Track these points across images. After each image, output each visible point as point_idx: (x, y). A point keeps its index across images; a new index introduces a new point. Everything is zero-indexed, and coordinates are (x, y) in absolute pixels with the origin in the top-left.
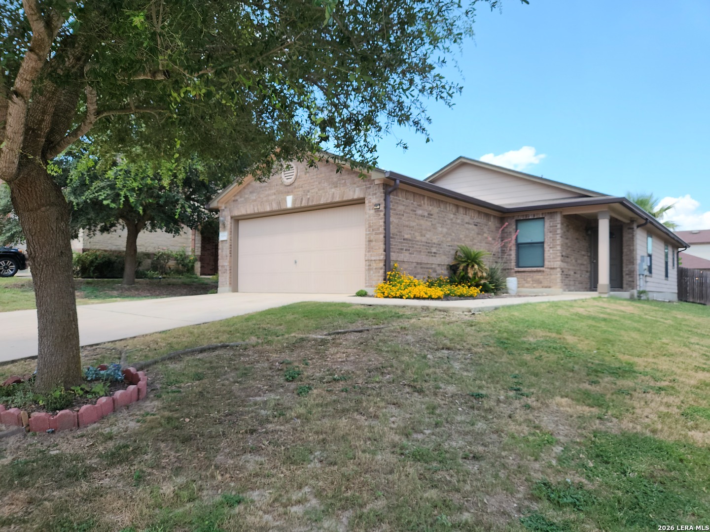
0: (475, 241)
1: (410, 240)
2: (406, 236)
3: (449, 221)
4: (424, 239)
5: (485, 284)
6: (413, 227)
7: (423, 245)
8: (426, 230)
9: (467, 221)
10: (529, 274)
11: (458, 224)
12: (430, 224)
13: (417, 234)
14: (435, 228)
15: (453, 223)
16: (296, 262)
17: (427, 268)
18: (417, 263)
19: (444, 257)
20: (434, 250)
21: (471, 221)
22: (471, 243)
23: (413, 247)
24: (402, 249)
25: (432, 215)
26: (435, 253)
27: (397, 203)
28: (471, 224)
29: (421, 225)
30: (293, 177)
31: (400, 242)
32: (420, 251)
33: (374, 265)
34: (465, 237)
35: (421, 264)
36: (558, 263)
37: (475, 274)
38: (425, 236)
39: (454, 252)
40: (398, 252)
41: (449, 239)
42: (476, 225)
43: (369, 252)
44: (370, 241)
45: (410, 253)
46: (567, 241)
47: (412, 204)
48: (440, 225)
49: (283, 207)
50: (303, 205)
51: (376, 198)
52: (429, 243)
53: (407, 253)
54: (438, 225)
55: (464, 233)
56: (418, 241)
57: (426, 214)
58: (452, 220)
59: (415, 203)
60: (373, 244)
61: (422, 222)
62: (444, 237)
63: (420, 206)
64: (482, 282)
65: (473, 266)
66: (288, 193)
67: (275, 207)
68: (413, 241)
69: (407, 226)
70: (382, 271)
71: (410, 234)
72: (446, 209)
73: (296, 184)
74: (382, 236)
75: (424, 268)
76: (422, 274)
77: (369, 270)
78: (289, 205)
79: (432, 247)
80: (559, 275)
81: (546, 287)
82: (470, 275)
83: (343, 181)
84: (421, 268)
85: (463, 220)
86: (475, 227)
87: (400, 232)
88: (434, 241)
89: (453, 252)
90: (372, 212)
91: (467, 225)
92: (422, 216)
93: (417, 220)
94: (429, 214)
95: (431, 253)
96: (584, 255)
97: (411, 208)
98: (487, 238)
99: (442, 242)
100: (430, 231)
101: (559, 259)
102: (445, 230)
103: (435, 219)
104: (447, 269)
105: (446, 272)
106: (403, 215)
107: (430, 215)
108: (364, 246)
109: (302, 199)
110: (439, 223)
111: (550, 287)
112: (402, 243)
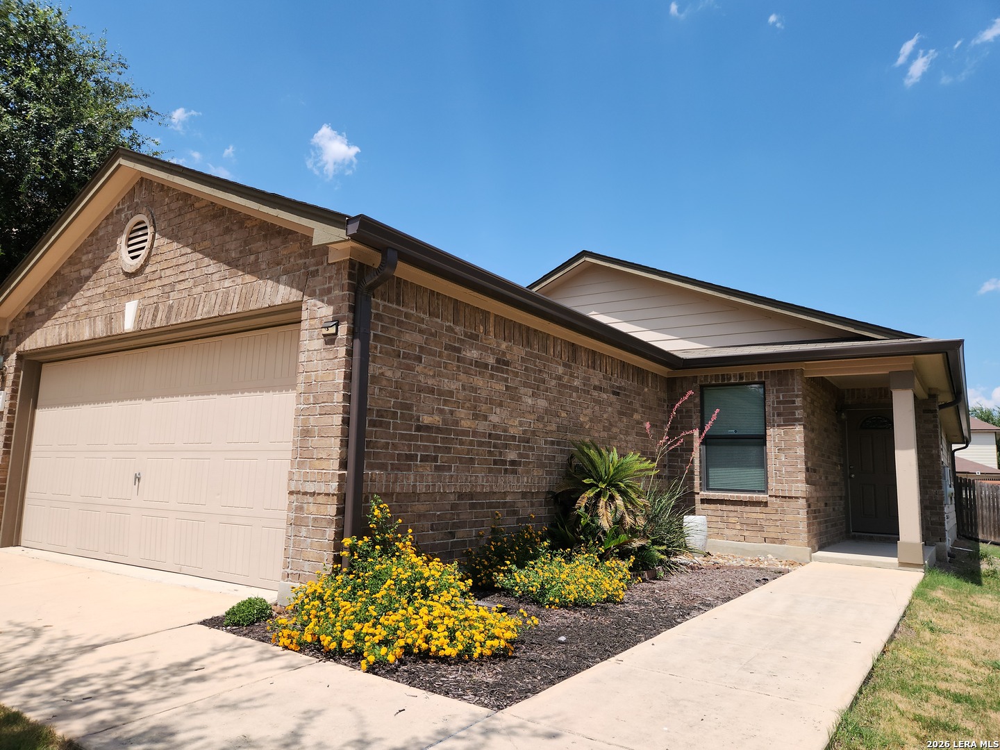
0: (615, 430)
1: (439, 430)
2: (426, 420)
3: (554, 382)
4: (482, 426)
5: (642, 548)
6: (451, 393)
7: (481, 444)
8: (490, 401)
9: (597, 383)
10: (732, 508)
11: (576, 389)
12: (501, 387)
13: (462, 413)
14: (516, 398)
15: (564, 386)
16: (138, 478)
17: (490, 506)
18: (461, 496)
19: (537, 472)
20: (512, 455)
21: (605, 384)
22: (605, 434)
23: (448, 450)
24: (412, 457)
25: (507, 363)
26: (513, 463)
27: (400, 323)
28: (605, 391)
29: (474, 389)
30: (143, 253)
31: (402, 437)
32: (472, 460)
33: (312, 508)
34: (591, 420)
35: (471, 495)
36: (800, 487)
37: (619, 522)
38: (485, 418)
39: (566, 457)
40: (394, 468)
41: (554, 427)
42: (618, 394)
43: (301, 465)
44: (306, 433)
45: (438, 468)
46: (812, 435)
47: (450, 329)
48: (530, 391)
49: (116, 331)
50: (157, 325)
51: (329, 303)
52: (498, 437)
53: (428, 470)
54: (523, 390)
55: (589, 411)
56: (465, 433)
57: (491, 361)
58: (560, 378)
59: (457, 329)
60: (314, 441)
61: (479, 381)
62: (540, 419)
63: (475, 337)
64: (637, 543)
65: (612, 498)
66: (130, 294)
67: (100, 330)
68: (448, 431)
69: (432, 391)
70: (330, 532)
71: (441, 411)
72: (546, 351)
73: (148, 270)
74: (338, 419)
75: (482, 506)
76: (474, 524)
77: (296, 523)
78: (129, 325)
79: (506, 446)
80: (803, 514)
81: (774, 540)
82: (605, 522)
83: (253, 257)
84: (473, 506)
85: (586, 380)
86: (613, 398)
87: (409, 407)
88: (512, 431)
89: (561, 458)
90: (319, 343)
91: (595, 394)
92: (477, 364)
93: (462, 376)
94: (498, 361)
95: (504, 462)
96: (836, 464)
97: (445, 341)
98: (639, 423)
99: (534, 433)
100: (501, 405)
101: (802, 476)
102: (542, 403)
103: (516, 375)
104: (547, 503)
105: (543, 512)
106: (419, 359)
107: (502, 363)
108: (290, 446)
109: (157, 309)
110: (526, 385)
111: (782, 541)
112: (412, 438)
